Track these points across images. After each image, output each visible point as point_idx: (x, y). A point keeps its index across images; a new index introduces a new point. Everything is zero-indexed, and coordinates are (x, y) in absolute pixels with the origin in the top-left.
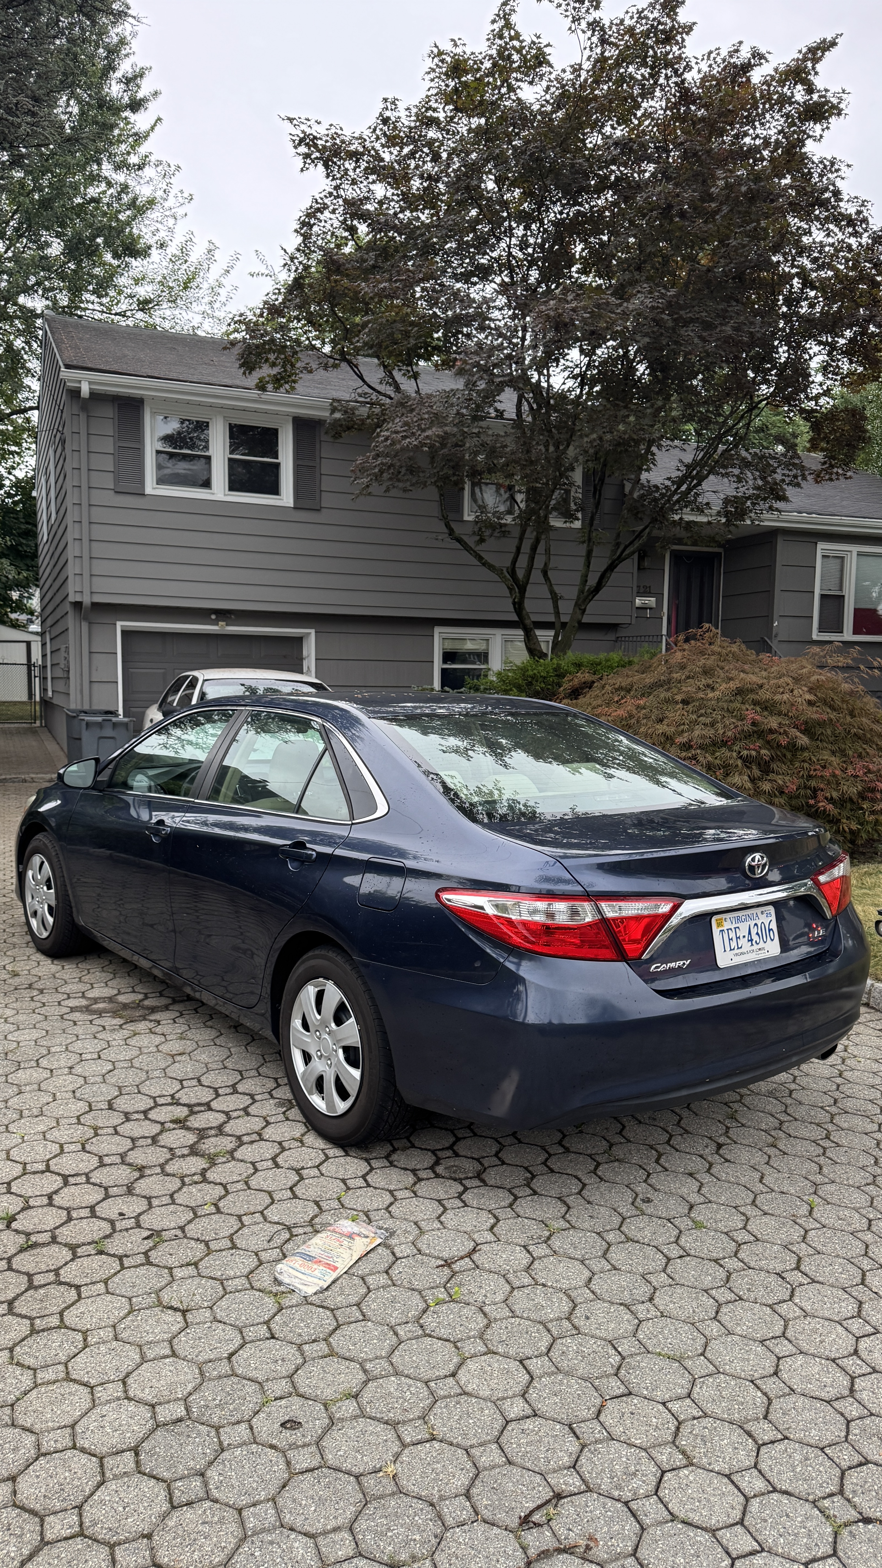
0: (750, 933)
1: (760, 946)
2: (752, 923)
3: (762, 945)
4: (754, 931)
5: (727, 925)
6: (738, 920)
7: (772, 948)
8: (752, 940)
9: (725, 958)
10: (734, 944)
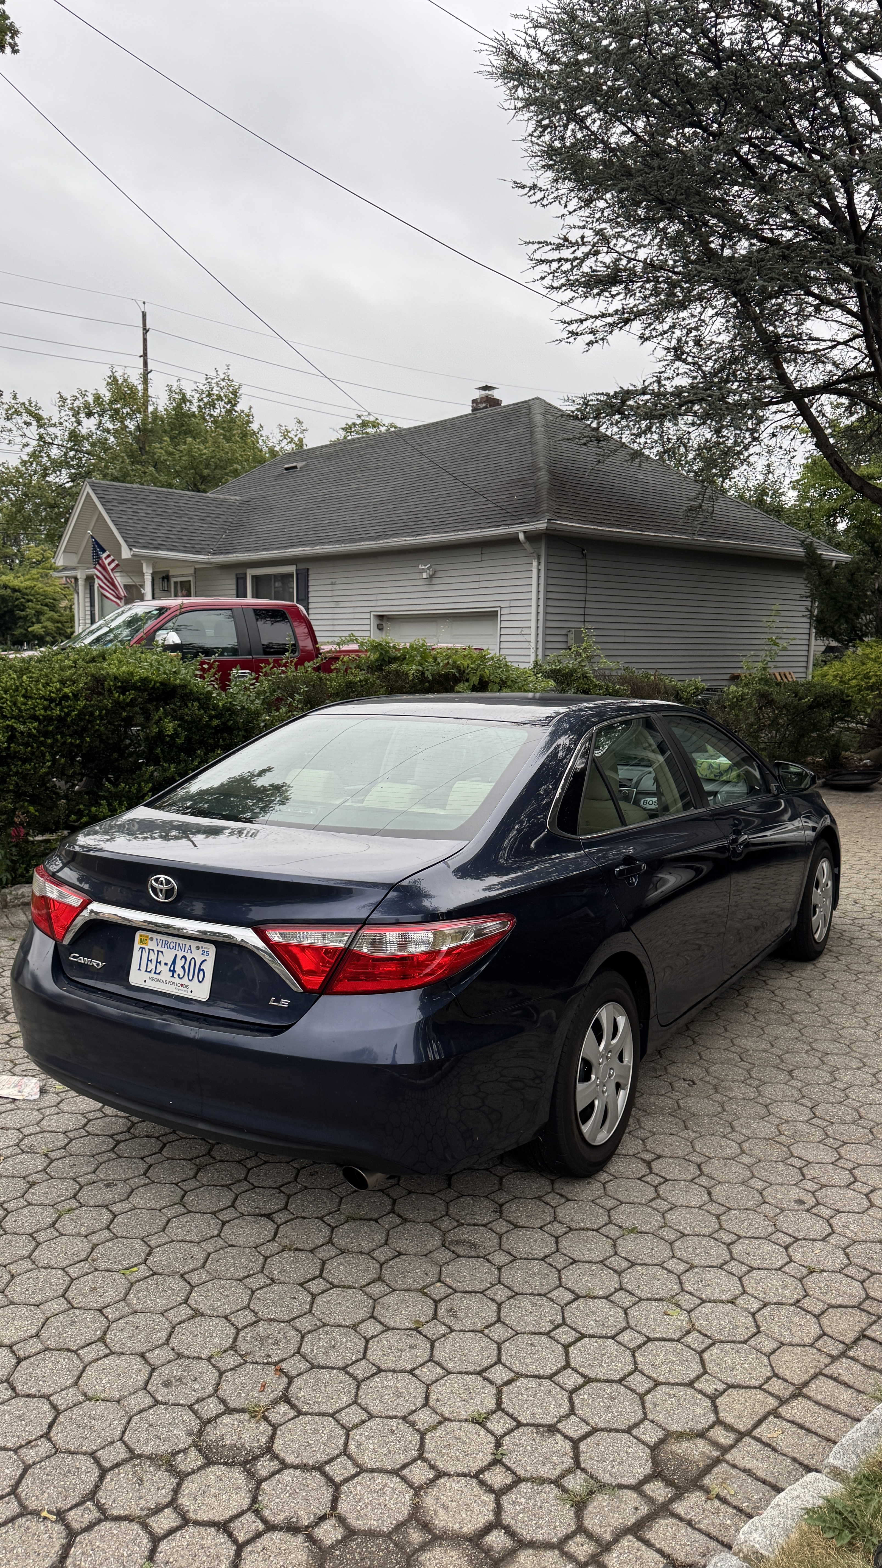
0: (174, 962)
1: (182, 982)
2: (180, 954)
3: (185, 981)
4: (180, 963)
5: (151, 945)
6: (166, 944)
7: (201, 991)
8: (174, 971)
9: (137, 978)
10: (152, 966)
